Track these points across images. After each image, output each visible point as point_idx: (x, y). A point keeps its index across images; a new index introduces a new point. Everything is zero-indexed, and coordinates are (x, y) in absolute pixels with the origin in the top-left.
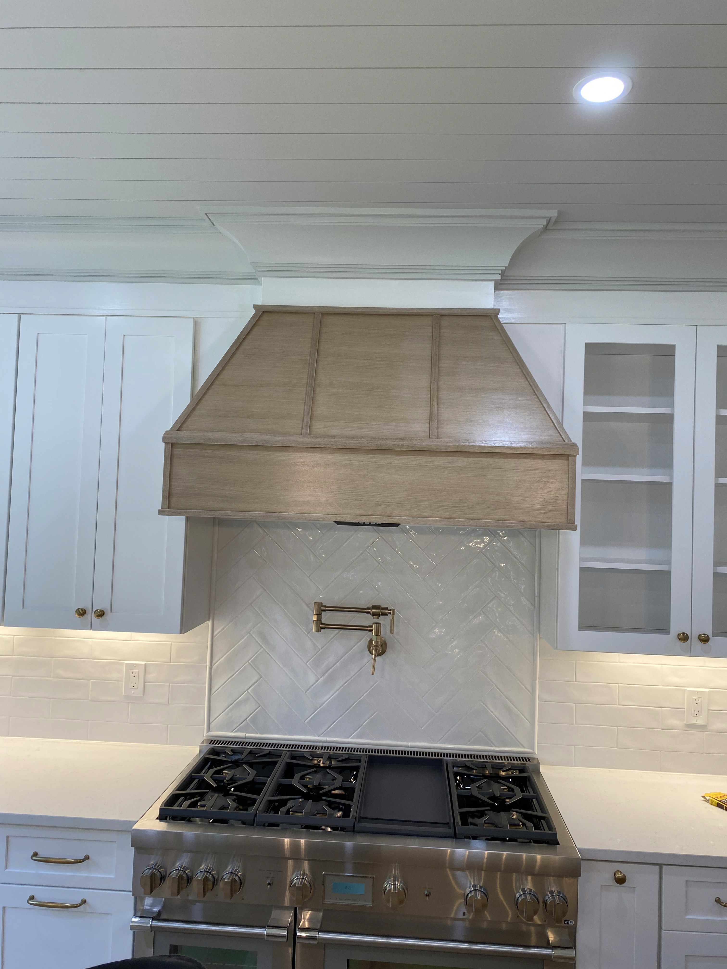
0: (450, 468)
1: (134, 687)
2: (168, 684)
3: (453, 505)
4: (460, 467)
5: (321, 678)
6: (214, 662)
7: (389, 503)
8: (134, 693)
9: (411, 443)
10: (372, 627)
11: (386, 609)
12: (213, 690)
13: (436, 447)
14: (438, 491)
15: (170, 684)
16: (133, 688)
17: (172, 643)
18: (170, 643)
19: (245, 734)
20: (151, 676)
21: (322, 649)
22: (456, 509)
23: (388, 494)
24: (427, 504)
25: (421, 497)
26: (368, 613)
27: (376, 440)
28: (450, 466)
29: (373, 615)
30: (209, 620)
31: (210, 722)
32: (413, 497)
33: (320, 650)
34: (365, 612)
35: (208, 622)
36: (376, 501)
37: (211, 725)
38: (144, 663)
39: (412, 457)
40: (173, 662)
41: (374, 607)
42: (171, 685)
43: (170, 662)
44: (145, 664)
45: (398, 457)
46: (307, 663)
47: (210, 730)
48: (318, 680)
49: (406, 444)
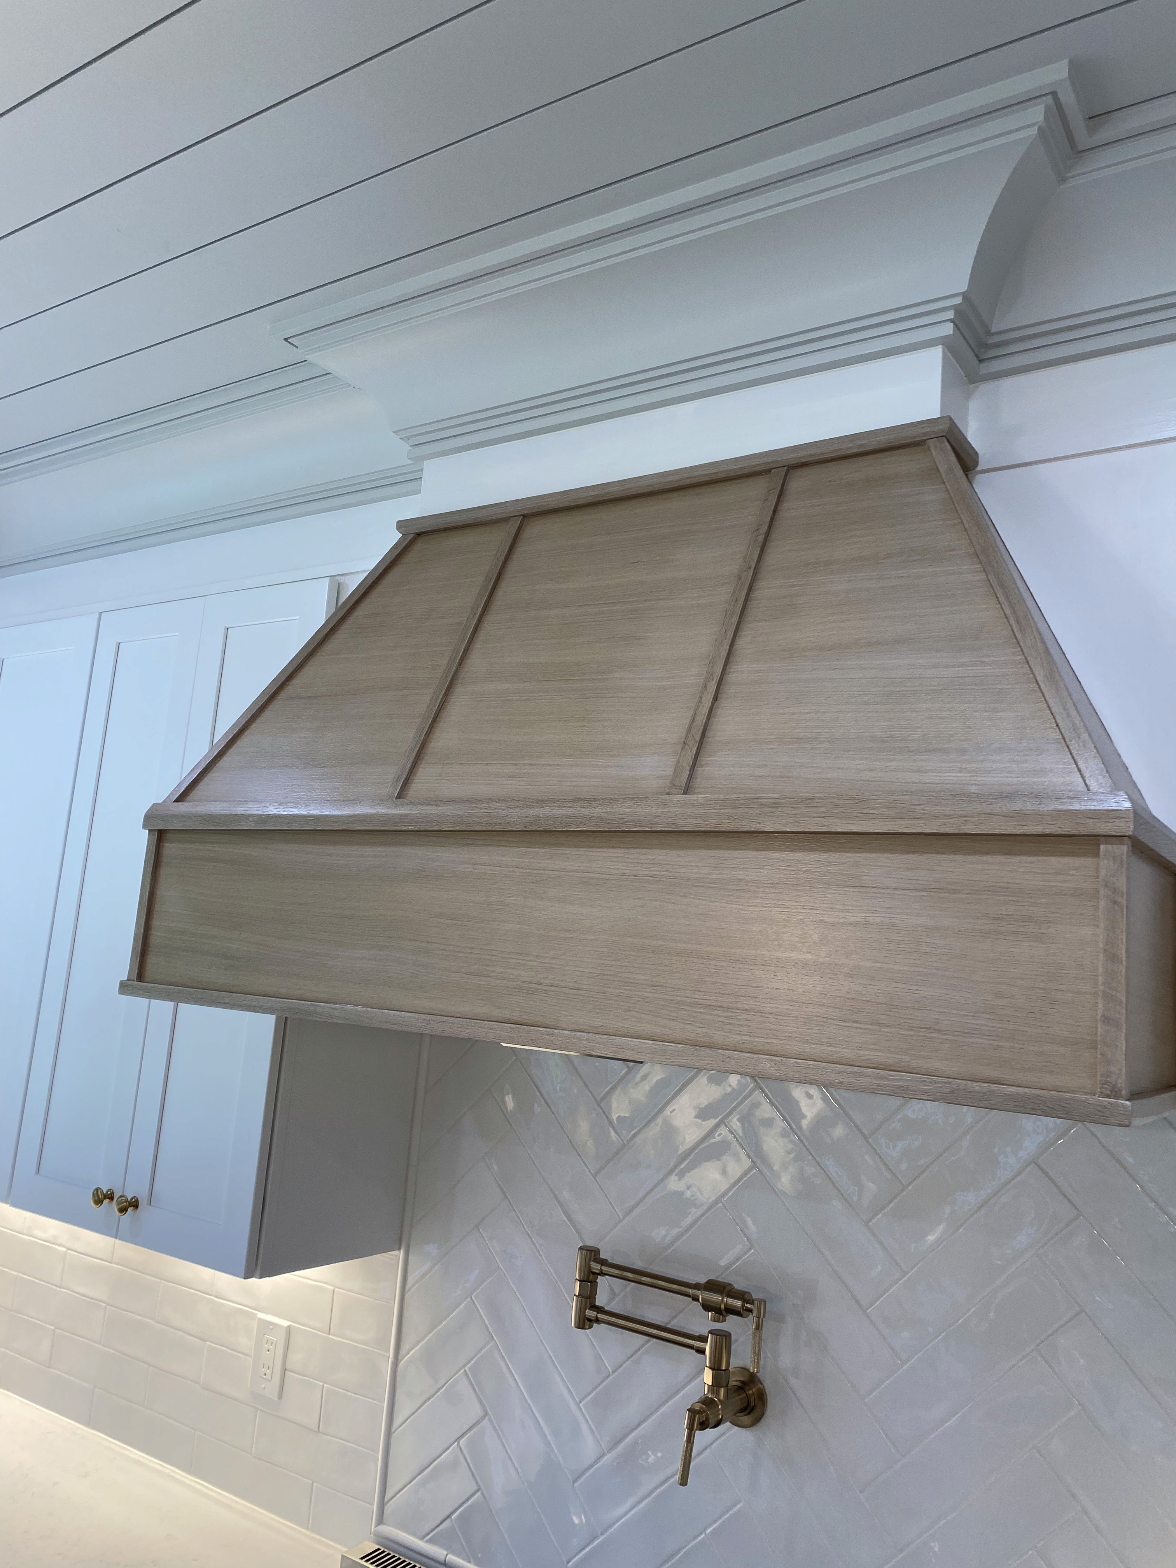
0: (714, 883)
1: (265, 1375)
2: (321, 1384)
3: (719, 1004)
4: (740, 880)
5: (609, 1452)
6: (403, 1350)
7: (552, 988)
8: (264, 1388)
9: (609, 810)
10: (704, 1339)
11: (742, 1296)
12: (397, 1421)
13: (670, 820)
14: (678, 954)
15: (325, 1385)
16: (265, 1377)
17: (336, 1289)
18: (333, 1288)
19: (446, 1553)
20: (296, 1358)
21: (614, 1372)
22: (726, 1017)
23: (553, 962)
24: (646, 995)
25: (632, 972)
26: (695, 1299)
27: (527, 805)
28: (714, 876)
29: (707, 1307)
30: (399, 1249)
31: (384, 1501)
32: (612, 973)
33: (609, 1376)
34: (687, 1295)
35: (396, 1252)
36: (523, 979)
37: (386, 1508)
38: (285, 1323)
39: (617, 852)
40: (333, 1335)
41: (712, 1286)
42: (326, 1387)
43: (329, 1334)
44: (289, 1326)
45: (581, 851)
46: (580, 1402)
47: (384, 1521)
48: (603, 1455)
49: (595, 815)
